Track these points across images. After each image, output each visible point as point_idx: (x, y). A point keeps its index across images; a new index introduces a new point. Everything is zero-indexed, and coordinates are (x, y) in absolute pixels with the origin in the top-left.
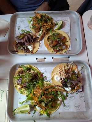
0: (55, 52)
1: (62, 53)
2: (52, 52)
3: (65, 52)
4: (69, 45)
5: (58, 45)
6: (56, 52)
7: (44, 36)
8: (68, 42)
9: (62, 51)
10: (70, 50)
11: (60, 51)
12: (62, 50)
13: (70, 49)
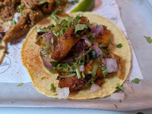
0: (66, 90)
1: (102, 93)
2: (54, 89)
3: (118, 90)
4: (129, 59)
5: (82, 55)
6: (73, 91)
7: (29, 28)
8: (120, 46)
9: (101, 85)
10: (137, 81)
11: (94, 87)
12: (100, 80)
13: (137, 73)
